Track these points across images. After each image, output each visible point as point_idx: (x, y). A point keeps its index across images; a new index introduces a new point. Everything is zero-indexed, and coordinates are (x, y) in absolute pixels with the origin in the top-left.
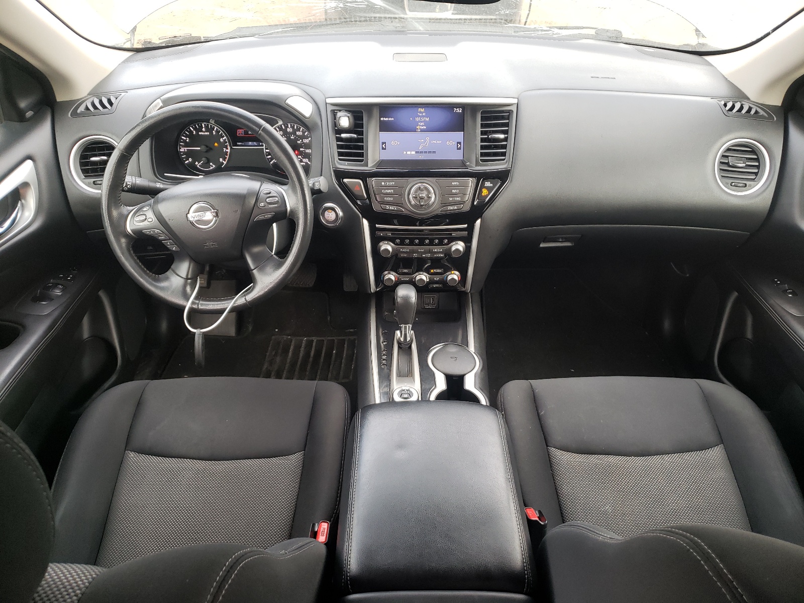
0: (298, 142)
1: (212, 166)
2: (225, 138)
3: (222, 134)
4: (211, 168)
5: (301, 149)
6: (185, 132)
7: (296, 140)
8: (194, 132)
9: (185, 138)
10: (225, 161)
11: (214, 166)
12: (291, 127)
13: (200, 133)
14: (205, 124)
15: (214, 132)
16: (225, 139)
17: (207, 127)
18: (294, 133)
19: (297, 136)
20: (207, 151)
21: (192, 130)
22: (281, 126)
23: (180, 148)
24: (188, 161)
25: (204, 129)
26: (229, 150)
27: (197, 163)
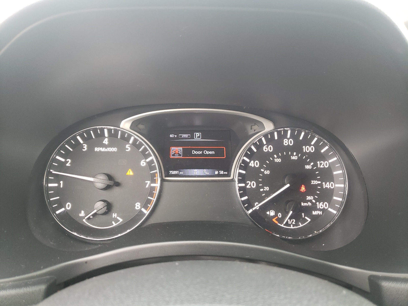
0: (307, 167)
1: (117, 221)
2: (153, 157)
3: (145, 149)
4: (115, 224)
5: (314, 182)
6: (64, 145)
7: (301, 162)
8: (85, 146)
9: (63, 160)
10: (146, 208)
11: (121, 220)
12: (292, 136)
13: (97, 149)
14: (110, 130)
15: (127, 146)
16: (152, 161)
17: (113, 135)
18: (297, 147)
19: (304, 154)
20: (108, 188)
21: (81, 142)
22: (272, 133)
23: (48, 181)
24: (63, 209)
25: (106, 141)
26: (157, 185)
27: (82, 214)
